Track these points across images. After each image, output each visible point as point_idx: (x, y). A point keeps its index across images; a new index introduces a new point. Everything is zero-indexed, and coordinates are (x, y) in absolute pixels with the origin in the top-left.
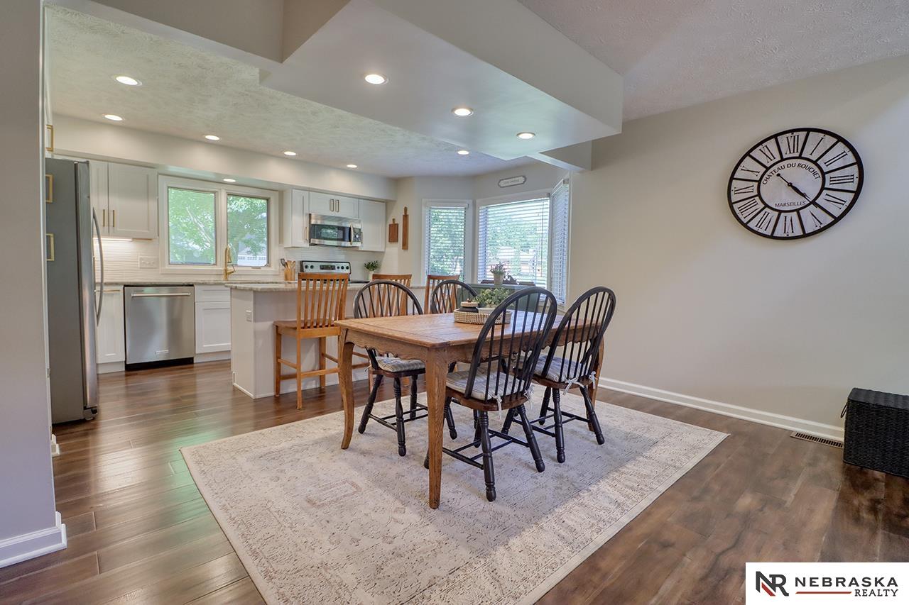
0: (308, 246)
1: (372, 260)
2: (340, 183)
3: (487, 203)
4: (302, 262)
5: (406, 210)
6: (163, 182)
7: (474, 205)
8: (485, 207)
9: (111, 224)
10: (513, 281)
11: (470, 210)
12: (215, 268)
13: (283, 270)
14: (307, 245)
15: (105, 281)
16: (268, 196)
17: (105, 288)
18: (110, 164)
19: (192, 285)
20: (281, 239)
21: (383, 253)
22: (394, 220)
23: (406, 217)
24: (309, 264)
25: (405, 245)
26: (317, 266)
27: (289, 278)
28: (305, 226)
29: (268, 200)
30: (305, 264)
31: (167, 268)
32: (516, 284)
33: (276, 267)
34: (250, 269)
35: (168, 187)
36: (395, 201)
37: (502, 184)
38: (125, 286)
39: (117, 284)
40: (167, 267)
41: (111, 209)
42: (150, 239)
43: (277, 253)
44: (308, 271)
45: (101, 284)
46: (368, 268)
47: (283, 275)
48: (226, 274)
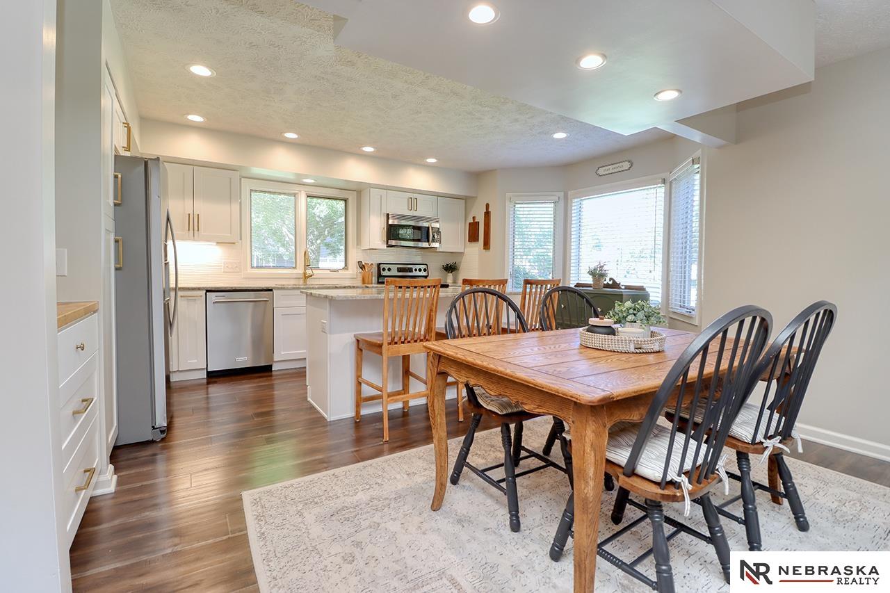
0: (386, 247)
1: (450, 261)
2: (419, 180)
3: (581, 196)
4: (379, 265)
5: (487, 206)
6: (247, 185)
7: (566, 198)
8: (579, 199)
9: (196, 228)
10: (616, 285)
11: (562, 204)
12: (295, 271)
13: (360, 273)
14: (384, 246)
15: (179, 286)
16: (346, 197)
17: (180, 293)
18: (195, 167)
19: (271, 290)
20: (359, 241)
21: (462, 254)
22: (474, 218)
23: (487, 214)
24: (387, 267)
25: (487, 245)
26: (394, 268)
27: (366, 281)
28: (383, 226)
29: (346, 201)
30: (382, 266)
31: (249, 271)
32: (620, 288)
33: (353, 270)
34: (330, 272)
35: (251, 190)
36: (476, 197)
37: (601, 171)
38: (207, 291)
39: (199, 289)
40: (250, 271)
41: (196, 213)
42: (234, 243)
43: (355, 256)
44: (384, 273)
45: (175, 289)
46: (446, 270)
47: (360, 278)
48: (305, 277)
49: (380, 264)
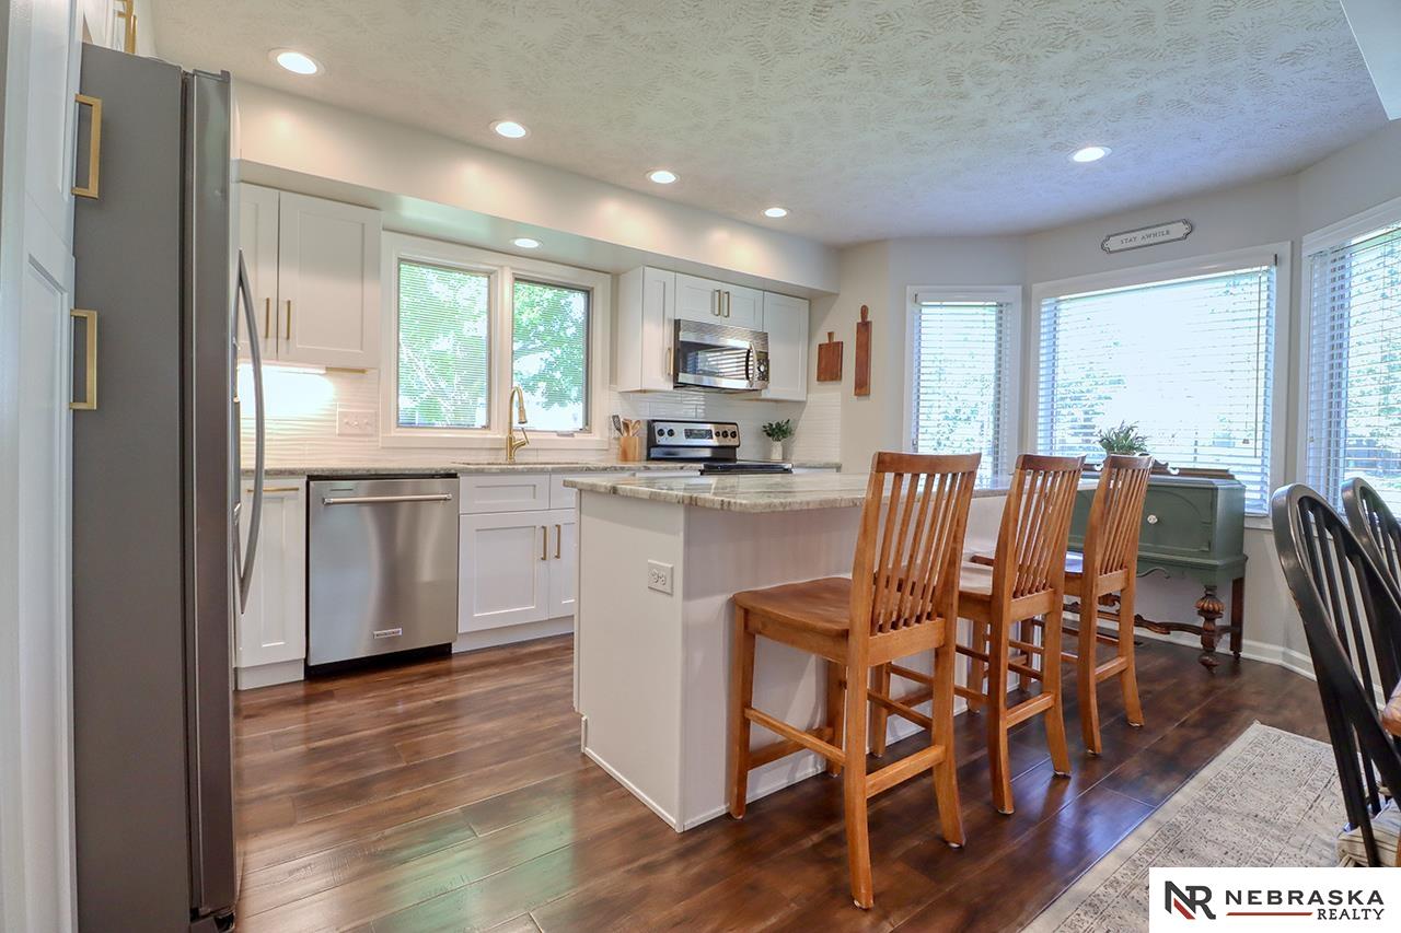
0: (671, 388)
1: (776, 418)
2: (743, 254)
3: (1056, 292)
4: (651, 424)
5: (864, 311)
6: (391, 247)
7: (1026, 298)
8: (1053, 300)
9: (283, 334)
10: (1159, 468)
11: (1015, 309)
12: (489, 435)
13: (618, 439)
14: (669, 386)
15: (268, 464)
16: (587, 284)
17: (268, 484)
18: (283, 193)
19: (452, 476)
20: (613, 376)
21: (800, 404)
22: (830, 335)
23: (864, 327)
24: (666, 427)
25: (862, 386)
26: (679, 429)
27: (630, 456)
28: (667, 347)
29: (588, 292)
30: (658, 426)
31: (393, 435)
32: (1169, 474)
33: (602, 434)
34: (555, 437)
35: (401, 260)
36: (837, 295)
37: (1114, 244)
38: (311, 478)
39: (292, 473)
40: (396, 433)
41: (283, 299)
42: (363, 371)
43: (608, 404)
44: (662, 440)
45: (259, 473)
46: (769, 435)
47: (616, 450)
48: (512, 447)
49: (654, 421)
